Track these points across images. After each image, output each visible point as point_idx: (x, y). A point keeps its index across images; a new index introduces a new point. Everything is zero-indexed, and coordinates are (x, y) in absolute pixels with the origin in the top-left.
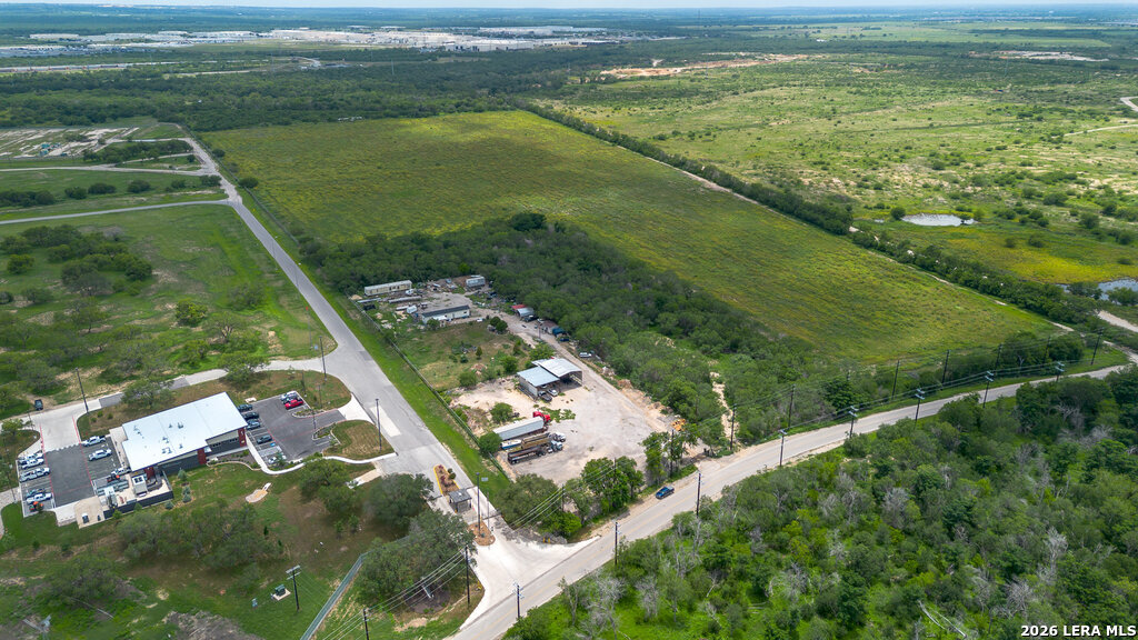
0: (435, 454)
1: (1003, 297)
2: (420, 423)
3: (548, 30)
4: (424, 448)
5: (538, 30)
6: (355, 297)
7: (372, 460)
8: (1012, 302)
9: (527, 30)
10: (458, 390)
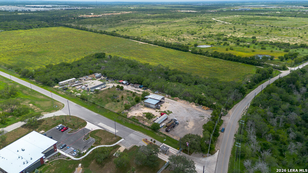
0: (137, 135)
1: (240, 62)
2: (121, 126)
3: (50, 6)
4: (132, 134)
5: (47, 6)
6: (56, 87)
7: (117, 143)
8: (243, 63)
9: (44, 6)
10: (125, 111)
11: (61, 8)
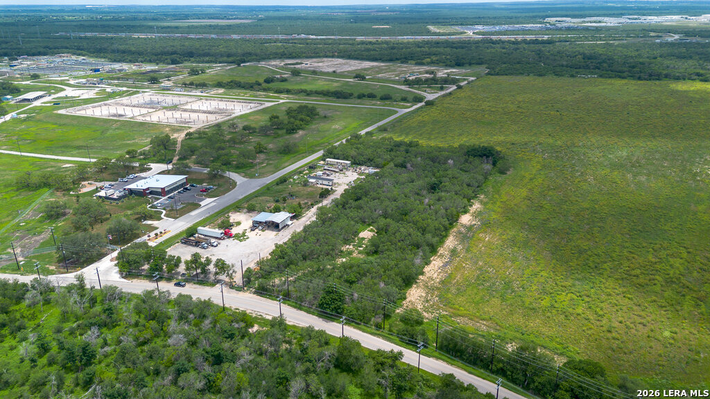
6: (320, 162)
10: (245, 210)
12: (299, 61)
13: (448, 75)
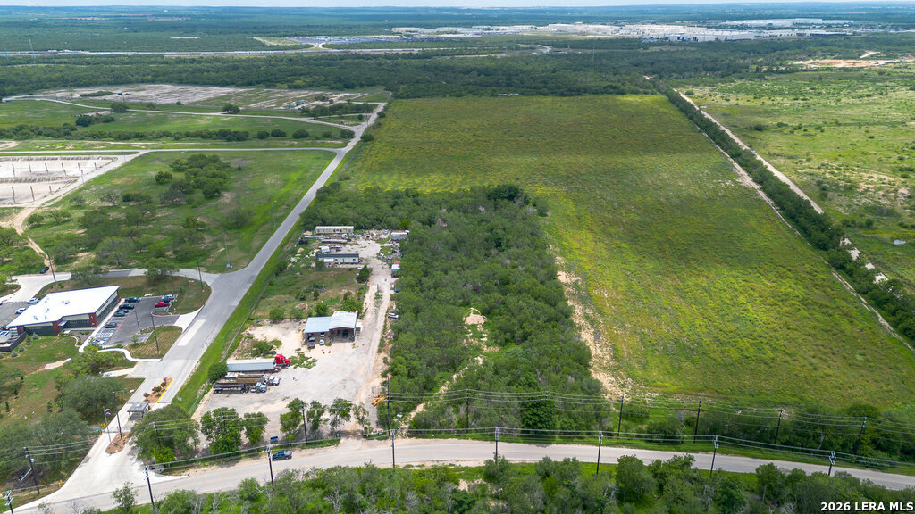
0: (183, 367)
2: (210, 341)
3: (788, 23)
4: (183, 361)
5: (776, 23)
6: (306, 233)
7: (140, 360)
10: (267, 322)
11: (814, 32)
12: (103, 90)
13: (349, 101)
